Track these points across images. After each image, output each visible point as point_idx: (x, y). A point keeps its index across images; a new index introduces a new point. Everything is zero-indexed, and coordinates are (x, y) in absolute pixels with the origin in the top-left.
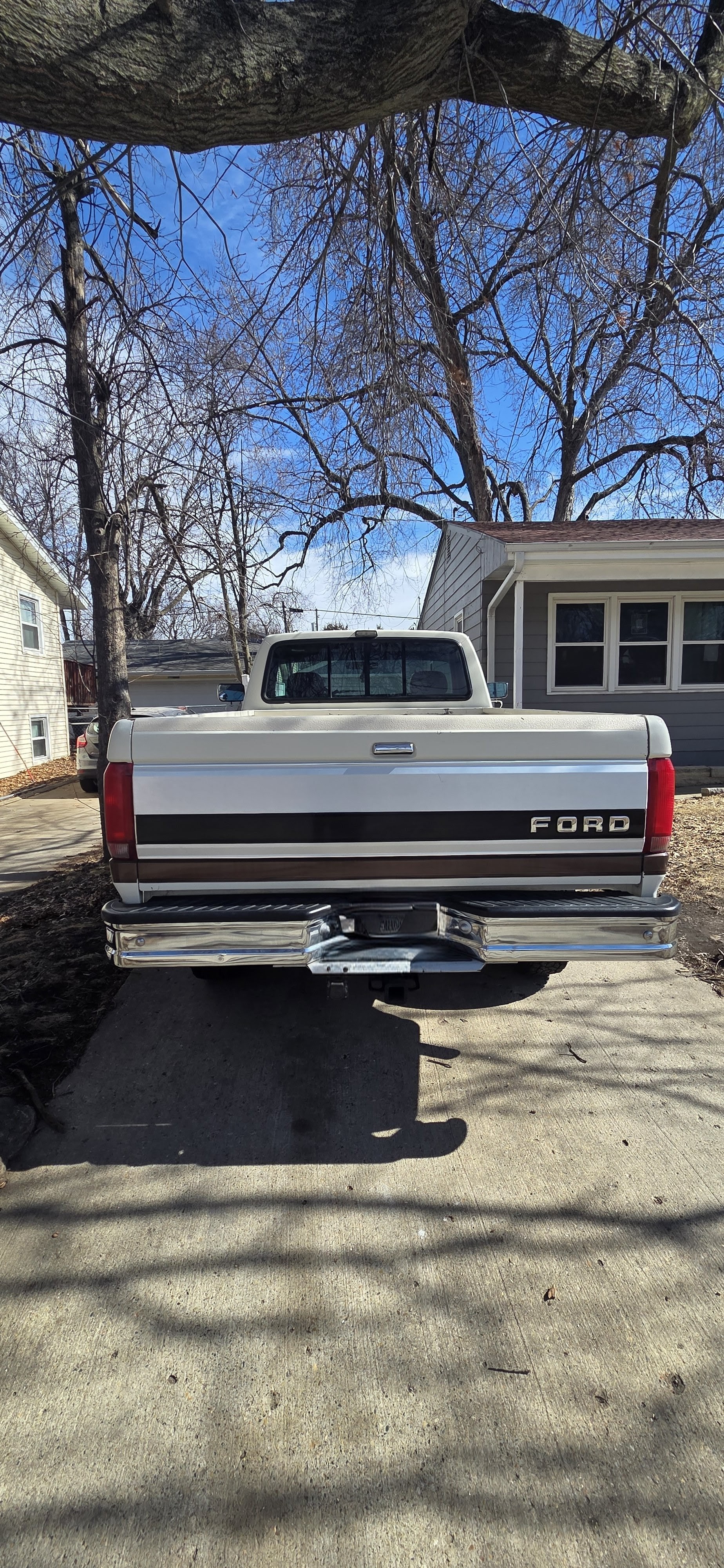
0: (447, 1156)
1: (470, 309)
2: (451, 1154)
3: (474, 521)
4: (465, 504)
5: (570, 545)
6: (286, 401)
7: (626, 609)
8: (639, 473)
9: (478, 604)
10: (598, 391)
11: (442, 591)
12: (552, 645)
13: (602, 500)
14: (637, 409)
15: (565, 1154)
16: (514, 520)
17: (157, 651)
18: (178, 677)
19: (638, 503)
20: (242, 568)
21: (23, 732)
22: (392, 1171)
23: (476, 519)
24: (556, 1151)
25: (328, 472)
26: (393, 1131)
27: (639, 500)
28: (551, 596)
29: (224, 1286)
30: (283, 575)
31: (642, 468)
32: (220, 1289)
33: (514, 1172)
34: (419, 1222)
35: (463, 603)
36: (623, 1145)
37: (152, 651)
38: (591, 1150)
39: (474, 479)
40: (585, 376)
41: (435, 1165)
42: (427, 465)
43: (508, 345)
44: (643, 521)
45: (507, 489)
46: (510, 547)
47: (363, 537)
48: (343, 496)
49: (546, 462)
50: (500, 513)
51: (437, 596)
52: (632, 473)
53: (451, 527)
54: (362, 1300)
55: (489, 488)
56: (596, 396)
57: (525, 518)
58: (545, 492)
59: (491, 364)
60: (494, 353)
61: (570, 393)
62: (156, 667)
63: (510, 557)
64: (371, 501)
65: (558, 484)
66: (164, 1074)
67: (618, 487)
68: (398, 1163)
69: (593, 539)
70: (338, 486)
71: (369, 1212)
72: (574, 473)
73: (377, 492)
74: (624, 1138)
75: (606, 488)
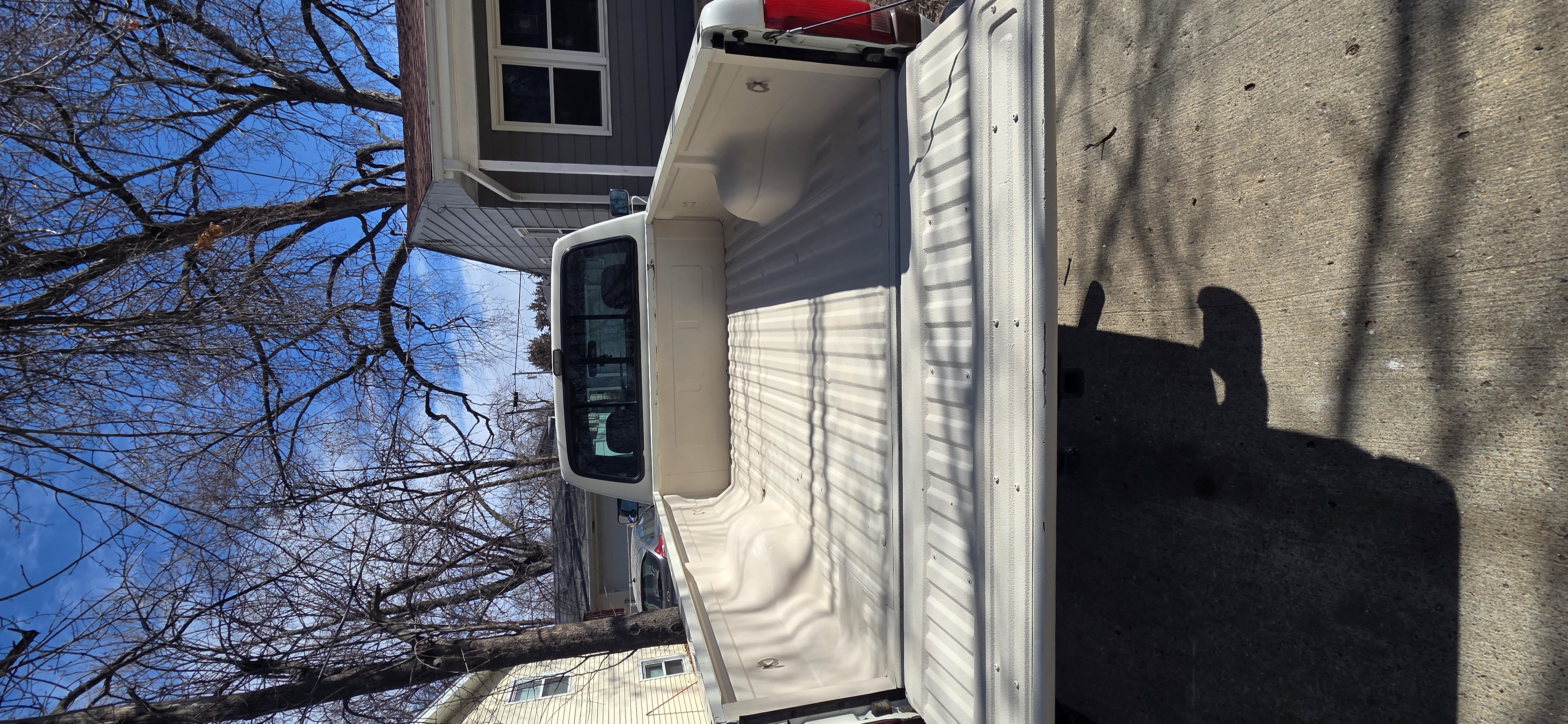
0: (1260, 316)
1: (136, 208)
2: (1257, 310)
3: (406, 206)
4: (386, 217)
5: (433, 103)
6: (270, 418)
7: (509, 38)
8: (338, 13)
9: (508, 212)
10: (236, 56)
11: (492, 249)
12: (553, 128)
13: (375, 60)
14: (258, 12)
15: (1265, 167)
16: (403, 161)
17: (564, 543)
18: (593, 523)
19: (376, 17)
20: (471, 465)
21: (658, 685)
22: (1284, 389)
23: (403, 204)
24: (1259, 177)
25: (352, 369)
26: (1216, 377)
27: (373, 15)
28: (495, 127)
29: (1474, 628)
30: (476, 414)
31: (333, 9)
32: (1477, 634)
33: (1294, 235)
34: (1374, 366)
35: (506, 228)
36: (1251, 92)
37: (565, 550)
38: (1261, 133)
39: (356, 207)
40: (218, 72)
41: (1275, 333)
42: (339, 260)
43: (184, 160)
44: (398, 12)
45: (365, 167)
46: (437, 176)
47: (429, 329)
48: (380, 352)
49: (330, 121)
50: (395, 176)
51: (498, 254)
52: (340, 22)
53: (414, 238)
54: (1512, 459)
55: (364, 189)
56: (244, 60)
57: (400, 148)
58: (367, 124)
59: (209, 181)
60: (194, 179)
61: (240, 90)
62: (581, 544)
63: (451, 176)
64: (386, 323)
65: (356, 108)
66: (1118, 633)
67: (357, 39)
68: (1268, 380)
69: (424, 76)
70: (370, 358)
71: (1352, 426)
72: (342, 90)
73: (375, 315)
74: (1242, 88)
75: (359, 53)
